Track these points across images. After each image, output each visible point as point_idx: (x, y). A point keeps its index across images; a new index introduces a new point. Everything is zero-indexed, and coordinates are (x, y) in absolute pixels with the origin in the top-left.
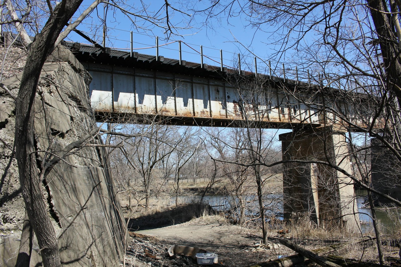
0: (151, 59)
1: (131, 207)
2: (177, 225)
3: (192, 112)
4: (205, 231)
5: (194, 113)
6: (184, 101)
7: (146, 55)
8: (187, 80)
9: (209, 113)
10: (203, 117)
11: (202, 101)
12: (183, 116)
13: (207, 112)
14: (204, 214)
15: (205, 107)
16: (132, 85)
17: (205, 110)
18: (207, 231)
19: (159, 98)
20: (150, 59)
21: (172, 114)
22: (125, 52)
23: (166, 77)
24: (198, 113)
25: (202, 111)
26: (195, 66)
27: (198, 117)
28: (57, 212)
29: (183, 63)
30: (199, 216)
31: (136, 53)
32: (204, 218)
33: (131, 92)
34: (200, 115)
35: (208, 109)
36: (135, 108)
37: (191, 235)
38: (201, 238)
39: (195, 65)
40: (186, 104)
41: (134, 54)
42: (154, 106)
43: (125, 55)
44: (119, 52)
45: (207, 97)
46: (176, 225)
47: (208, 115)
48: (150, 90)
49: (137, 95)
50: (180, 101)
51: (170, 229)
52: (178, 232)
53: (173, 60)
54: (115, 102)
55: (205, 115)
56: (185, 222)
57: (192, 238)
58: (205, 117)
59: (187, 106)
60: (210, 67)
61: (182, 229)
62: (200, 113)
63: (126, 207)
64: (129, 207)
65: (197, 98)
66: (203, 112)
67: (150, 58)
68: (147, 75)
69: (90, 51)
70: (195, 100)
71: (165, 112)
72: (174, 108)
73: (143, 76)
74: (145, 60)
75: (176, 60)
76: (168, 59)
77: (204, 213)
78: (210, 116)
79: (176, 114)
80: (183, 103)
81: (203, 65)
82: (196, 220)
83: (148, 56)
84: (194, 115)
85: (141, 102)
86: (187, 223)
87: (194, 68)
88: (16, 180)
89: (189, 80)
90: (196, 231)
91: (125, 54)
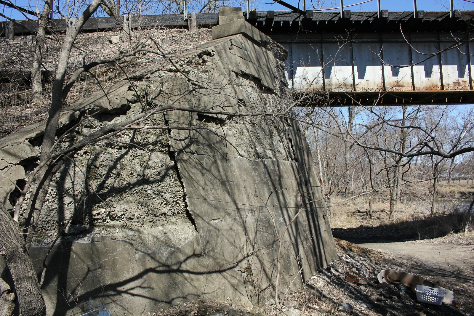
0: (372, 17)
1: (371, 212)
2: (425, 241)
3: (439, 84)
4: (459, 253)
5: (442, 85)
6: (426, 69)
7: (363, 13)
8: (431, 39)
9: (468, 84)
10: (458, 90)
11: (455, 67)
12: (425, 90)
13: (465, 82)
14: (466, 230)
15: (461, 75)
16: (349, 54)
17: (461, 79)
18: (463, 254)
19: (388, 69)
20: (370, 17)
21: (408, 89)
22: (334, 13)
23: (398, 40)
24: (448, 85)
25: (456, 81)
26: (441, 17)
27: (450, 90)
28: (191, 213)
29: (419, 15)
30: (459, 232)
31: (348, 12)
32: (466, 235)
33: (348, 65)
34: (452, 88)
35: (466, 78)
36: (354, 85)
37: (436, 256)
38: (448, 263)
39: (440, 15)
40: (428, 74)
41: (345, 13)
42: (381, 81)
43: (334, 17)
44: (326, 15)
45: (464, 60)
46: (423, 241)
47: (465, 86)
48: (374, 59)
49: (356, 68)
50: (419, 70)
51: (413, 245)
52: (421, 250)
53: (404, 13)
54: (326, 80)
55: (461, 87)
56: (437, 237)
57: (434, 261)
58: (461, 91)
59: (430, 77)
60: (465, 14)
61: (428, 247)
62: (452, 85)
63: (366, 212)
64: (369, 212)
65: (446, 64)
66: (458, 83)
67: (370, 15)
68: (369, 40)
69: (291, 19)
70: (443, 67)
71: (397, 88)
72: (411, 81)
73: (364, 42)
74: (364, 19)
75: (409, 12)
76: (397, 13)
77: (467, 227)
78: (469, 87)
79: (414, 89)
80: (424, 73)
81: (454, 12)
82: (452, 237)
83: (365, 13)
84: (443, 88)
85: (361, 76)
86: (440, 239)
87: (440, 19)
88: (132, 174)
89: (433, 39)
90: (446, 252)
91: (334, 15)
